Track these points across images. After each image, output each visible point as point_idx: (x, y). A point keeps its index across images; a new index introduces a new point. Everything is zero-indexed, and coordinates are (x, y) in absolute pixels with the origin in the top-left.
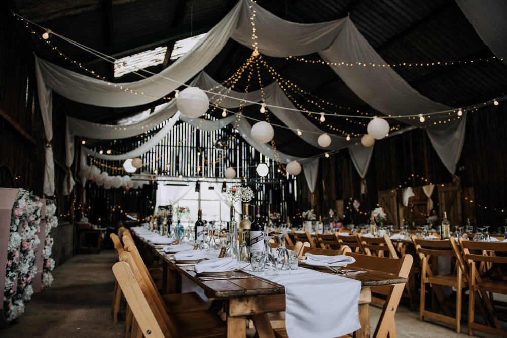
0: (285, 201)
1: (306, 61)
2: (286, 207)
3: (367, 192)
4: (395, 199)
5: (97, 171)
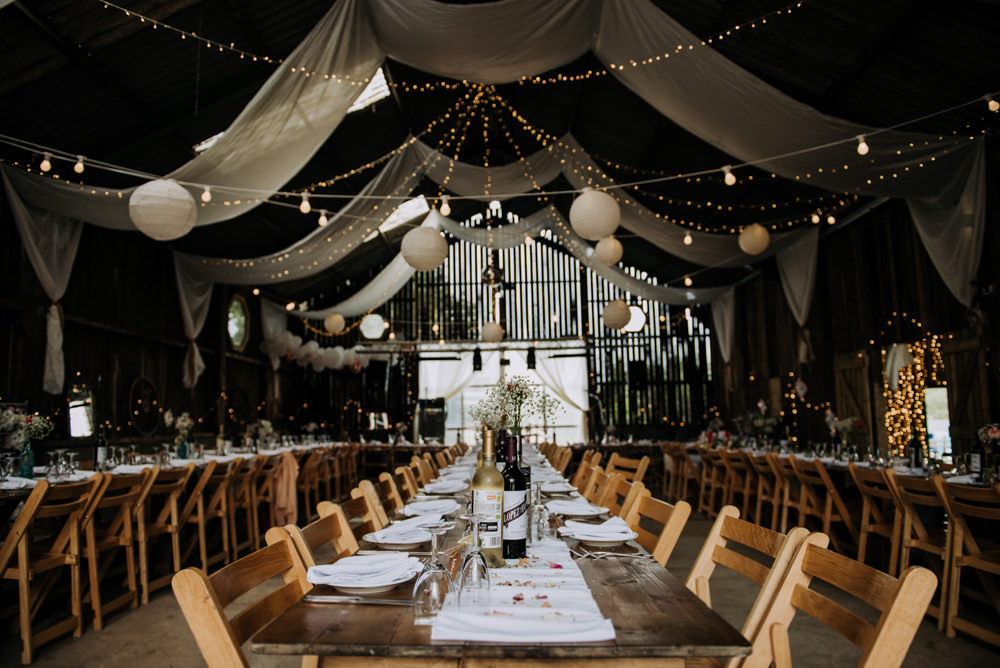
0: (685, 383)
1: (544, 82)
2: (688, 393)
3: (813, 357)
4: (865, 371)
5: (294, 341)
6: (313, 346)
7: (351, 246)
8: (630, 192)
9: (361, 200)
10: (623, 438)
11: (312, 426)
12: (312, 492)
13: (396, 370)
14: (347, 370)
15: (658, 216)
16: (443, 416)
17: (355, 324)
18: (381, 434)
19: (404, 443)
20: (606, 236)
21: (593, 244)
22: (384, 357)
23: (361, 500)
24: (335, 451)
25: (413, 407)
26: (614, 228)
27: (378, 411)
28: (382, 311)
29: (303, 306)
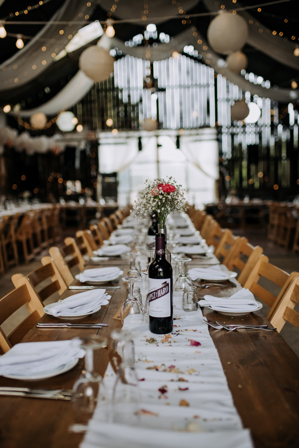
5: (12, 134)
6: (25, 137)
7: (45, 63)
8: (253, 14)
9: (52, 26)
10: (241, 197)
11: (26, 194)
12: (28, 241)
13: (83, 152)
14: (50, 155)
15: (274, 33)
16: (116, 184)
17: (53, 120)
18: (75, 197)
19: (91, 203)
20: (235, 51)
21: (224, 57)
22: (74, 144)
23: (49, 266)
24: (42, 211)
25: (96, 178)
26: (241, 45)
27: (74, 179)
28: (72, 109)
29: (17, 108)
